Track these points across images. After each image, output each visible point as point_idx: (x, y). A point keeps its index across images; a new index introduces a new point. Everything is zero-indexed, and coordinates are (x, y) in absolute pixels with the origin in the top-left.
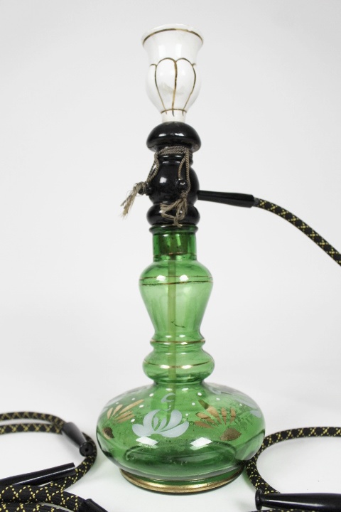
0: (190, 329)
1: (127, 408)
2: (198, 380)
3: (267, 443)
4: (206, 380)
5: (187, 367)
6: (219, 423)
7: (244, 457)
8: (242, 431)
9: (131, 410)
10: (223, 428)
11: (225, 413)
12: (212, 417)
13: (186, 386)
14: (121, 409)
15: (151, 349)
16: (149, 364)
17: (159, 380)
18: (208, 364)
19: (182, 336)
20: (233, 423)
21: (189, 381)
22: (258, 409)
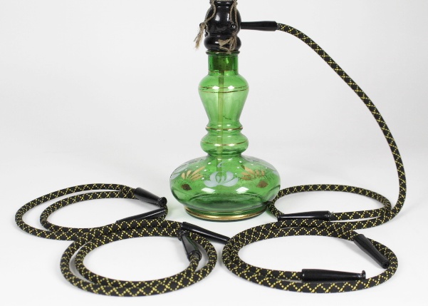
0: (234, 121)
1: (196, 172)
2: (238, 153)
3: (280, 195)
4: (242, 154)
5: (232, 145)
6: (255, 178)
7: (268, 199)
8: (268, 183)
9: (199, 173)
10: (257, 181)
11: (258, 173)
12: (251, 175)
13: (231, 157)
14: (191, 173)
15: (206, 132)
16: (206, 143)
17: (212, 154)
18: (245, 142)
19: (228, 125)
20: (263, 178)
21: (233, 154)
22: (276, 171)
